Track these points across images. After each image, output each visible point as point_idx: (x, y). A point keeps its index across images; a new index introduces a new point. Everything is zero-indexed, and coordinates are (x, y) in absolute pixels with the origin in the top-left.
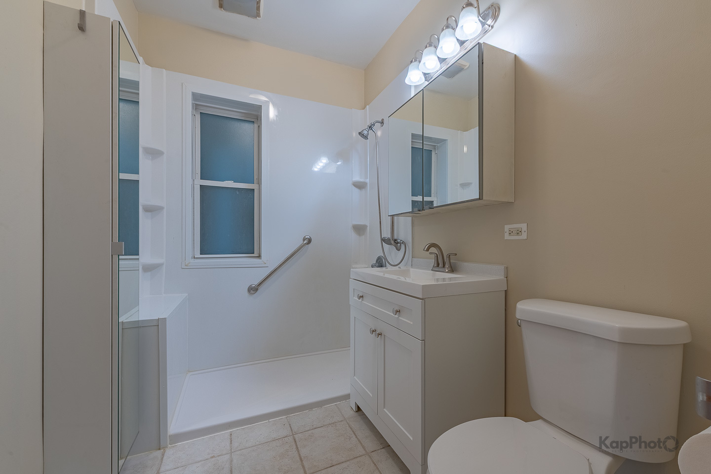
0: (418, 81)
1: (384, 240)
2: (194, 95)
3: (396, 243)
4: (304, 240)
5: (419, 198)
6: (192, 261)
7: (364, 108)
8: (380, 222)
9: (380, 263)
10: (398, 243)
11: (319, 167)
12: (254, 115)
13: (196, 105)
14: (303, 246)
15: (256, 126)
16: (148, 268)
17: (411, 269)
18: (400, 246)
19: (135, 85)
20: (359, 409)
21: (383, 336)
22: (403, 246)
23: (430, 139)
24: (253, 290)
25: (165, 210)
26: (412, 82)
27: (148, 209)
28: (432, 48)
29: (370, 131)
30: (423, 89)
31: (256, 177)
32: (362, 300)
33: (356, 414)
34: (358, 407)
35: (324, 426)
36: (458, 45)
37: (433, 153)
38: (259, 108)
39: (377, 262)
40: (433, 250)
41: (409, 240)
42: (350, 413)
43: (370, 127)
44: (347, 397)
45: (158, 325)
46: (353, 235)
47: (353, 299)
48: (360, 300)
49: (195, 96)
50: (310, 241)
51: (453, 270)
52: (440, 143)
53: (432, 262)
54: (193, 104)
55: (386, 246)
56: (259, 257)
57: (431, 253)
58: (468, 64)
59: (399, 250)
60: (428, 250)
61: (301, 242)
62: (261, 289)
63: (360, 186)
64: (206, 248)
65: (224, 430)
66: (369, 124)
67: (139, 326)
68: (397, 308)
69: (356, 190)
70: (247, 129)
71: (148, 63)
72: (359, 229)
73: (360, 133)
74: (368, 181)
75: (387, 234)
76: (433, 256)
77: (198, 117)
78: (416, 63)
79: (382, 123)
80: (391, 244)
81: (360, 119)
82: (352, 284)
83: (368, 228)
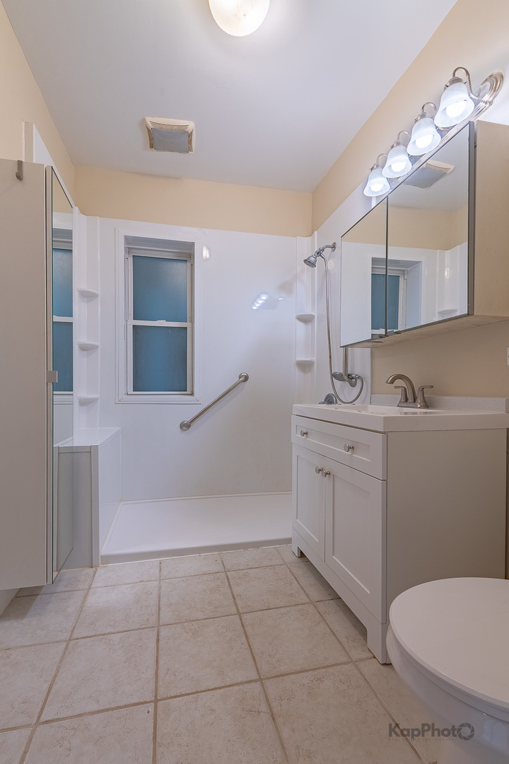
0: (381, 191)
1: (334, 376)
2: (126, 238)
3: (350, 379)
4: (240, 377)
5: (382, 331)
6: (126, 396)
7: (311, 234)
8: (330, 356)
9: (329, 400)
10: (353, 378)
11: (258, 305)
12: (186, 254)
13: (129, 248)
14: (239, 383)
15: (189, 264)
16: (84, 403)
17: (370, 406)
18: (356, 381)
19: (68, 234)
20: (302, 555)
21: (332, 475)
22: (359, 382)
23: (396, 262)
24: (185, 426)
25: (99, 349)
26: (373, 192)
27: (84, 348)
28: (402, 147)
29: (319, 258)
30: (387, 197)
31: (188, 316)
32: (307, 437)
33: (299, 560)
34: (301, 552)
35: (261, 567)
36: (438, 136)
37: (401, 280)
38: (191, 245)
39: (325, 400)
40: (399, 382)
41: (368, 373)
42: (291, 558)
43: (319, 253)
44: (288, 541)
45: (90, 452)
46: (297, 373)
47: (296, 437)
48: (304, 437)
49: (128, 240)
50: (246, 378)
51: (426, 405)
52: (410, 267)
53: (399, 397)
54: (125, 248)
55: (337, 383)
56: (192, 394)
57: (396, 387)
58: (452, 167)
59: (353, 385)
60: (392, 382)
61: (236, 379)
62: (194, 425)
63: (306, 319)
64: (140, 384)
65: (154, 558)
66: (316, 249)
67: (73, 452)
68: (351, 445)
69: (301, 325)
70: (180, 268)
71: (83, 212)
72: (305, 366)
73: (305, 261)
74: (315, 314)
75: (339, 369)
76: (400, 390)
77: (131, 260)
78: (379, 169)
79: (334, 247)
80: (343, 380)
81: (306, 247)
82: (295, 421)
83: (315, 364)
